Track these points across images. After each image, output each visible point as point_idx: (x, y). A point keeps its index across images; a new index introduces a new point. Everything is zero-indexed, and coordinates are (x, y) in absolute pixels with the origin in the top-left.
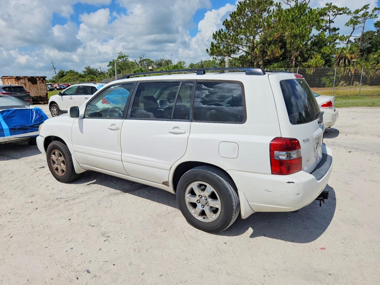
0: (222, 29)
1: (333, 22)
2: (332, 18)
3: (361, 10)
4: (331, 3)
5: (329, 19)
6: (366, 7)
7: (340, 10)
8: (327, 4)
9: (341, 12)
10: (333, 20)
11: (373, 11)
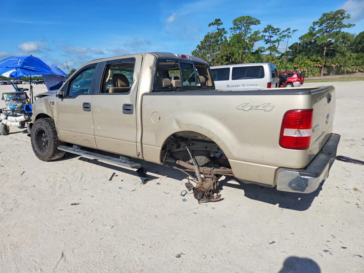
0: (196, 49)
1: (273, 37)
2: (271, 35)
3: (286, 31)
4: (270, 25)
5: (269, 35)
6: (289, 29)
7: (275, 30)
8: (268, 26)
9: (276, 31)
10: (273, 36)
11: (293, 32)
